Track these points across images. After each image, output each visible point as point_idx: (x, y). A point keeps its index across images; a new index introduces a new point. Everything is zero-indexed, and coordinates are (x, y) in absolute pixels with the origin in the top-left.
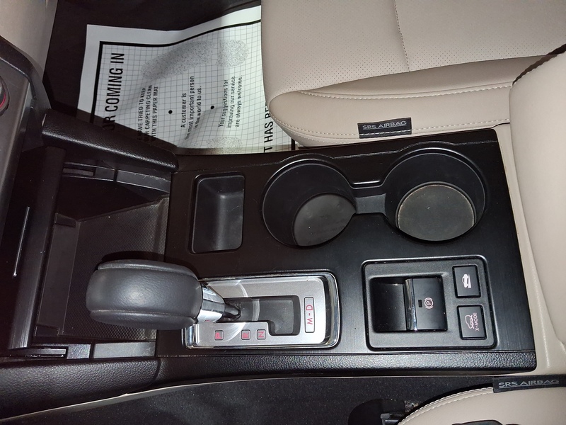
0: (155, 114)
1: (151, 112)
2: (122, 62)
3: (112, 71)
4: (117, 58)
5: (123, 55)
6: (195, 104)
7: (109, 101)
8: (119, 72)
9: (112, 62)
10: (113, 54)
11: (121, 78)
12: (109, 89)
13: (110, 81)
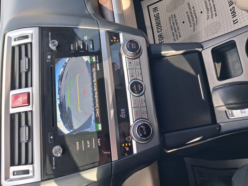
0: (177, 26)
1: (176, 26)
2: (158, 10)
3: (155, 16)
4: (155, 9)
5: (157, 7)
6: (193, 14)
7: (158, 28)
8: (158, 15)
9: (154, 12)
10: (153, 9)
11: (159, 17)
12: (156, 23)
13: (155, 20)
